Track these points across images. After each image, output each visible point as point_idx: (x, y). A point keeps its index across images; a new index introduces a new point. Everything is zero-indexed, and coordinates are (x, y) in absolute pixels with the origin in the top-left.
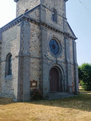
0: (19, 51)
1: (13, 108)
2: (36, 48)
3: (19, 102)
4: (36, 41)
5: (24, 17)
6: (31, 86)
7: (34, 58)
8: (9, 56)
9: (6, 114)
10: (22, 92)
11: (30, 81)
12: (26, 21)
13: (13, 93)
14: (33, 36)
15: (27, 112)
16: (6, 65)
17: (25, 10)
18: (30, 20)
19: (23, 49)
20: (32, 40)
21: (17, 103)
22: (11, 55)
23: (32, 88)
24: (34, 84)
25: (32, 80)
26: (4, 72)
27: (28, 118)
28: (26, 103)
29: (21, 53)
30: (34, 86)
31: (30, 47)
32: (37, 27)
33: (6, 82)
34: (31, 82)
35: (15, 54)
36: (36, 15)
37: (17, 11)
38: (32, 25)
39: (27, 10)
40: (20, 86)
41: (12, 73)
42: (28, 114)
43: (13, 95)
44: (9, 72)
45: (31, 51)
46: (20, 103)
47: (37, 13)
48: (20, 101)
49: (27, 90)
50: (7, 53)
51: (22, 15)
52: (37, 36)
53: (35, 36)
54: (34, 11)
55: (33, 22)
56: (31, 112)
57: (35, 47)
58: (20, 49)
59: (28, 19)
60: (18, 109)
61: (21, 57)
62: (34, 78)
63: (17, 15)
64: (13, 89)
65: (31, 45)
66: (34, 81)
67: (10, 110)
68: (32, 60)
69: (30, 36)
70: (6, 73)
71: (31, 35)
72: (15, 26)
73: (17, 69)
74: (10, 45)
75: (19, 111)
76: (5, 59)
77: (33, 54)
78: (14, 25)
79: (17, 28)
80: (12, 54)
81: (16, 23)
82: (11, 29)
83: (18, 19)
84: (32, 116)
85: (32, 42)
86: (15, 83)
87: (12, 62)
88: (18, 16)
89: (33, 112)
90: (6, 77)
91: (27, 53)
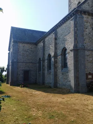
0: (73, 45)
1: (72, 98)
2: (91, 40)
3: (77, 93)
4: (89, 33)
5: (77, 10)
6: (87, 78)
7: (89, 50)
8: (64, 50)
9: (65, 103)
10: (79, 84)
11: (86, 74)
12: (79, 14)
13: (70, 84)
14: (86, 28)
15: (86, 103)
16: (62, 59)
17: (77, 3)
18: (83, 12)
19: (78, 42)
20: (86, 33)
21: (75, 94)
22: (66, 50)
23: (88, 81)
24: (90, 77)
25: (88, 73)
26: (60, 65)
27: (87, 108)
28: (84, 95)
29: (75, 46)
31: (84, 40)
32: (91, 18)
33: (63, 74)
34: (87, 75)
35: (69, 48)
36: (89, 5)
37: (69, 6)
38: (85, 17)
39: (80, 2)
40: (77, 78)
41: (68, 66)
42: (87, 105)
43: (70, 86)
44: (65, 65)
45: (86, 43)
46: (77, 94)
47: (90, 3)
48: (77, 91)
49: (83, 82)
50: (63, 48)
51: (75, 8)
52: (91, 28)
53: (89, 27)
54: (87, 3)
55: (86, 13)
56: (90, 103)
57: (89, 39)
58: (75, 42)
59: (81, 12)
60: (76, 100)
61: (76, 50)
62: (90, 70)
63: (69, 10)
64: (70, 81)
65: (85, 37)
66: (90, 74)
67: (69, 99)
68: (87, 53)
69: (84, 29)
70: (62, 66)
71: (85, 28)
72: (68, 21)
73: (73, 62)
74: (64, 40)
75: (77, 101)
76: (61, 53)
77: (88, 46)
78: (67, 20)
79: (71, 23)
80: (67, 48)
81: (69, 18)
82: (65, 25)
84: (92, 107)
85: (86, 34)
86: (71, 75)
87: (67, 55)
88: (70, 11)
89: (92, 103)
90: (62, 70)
91: (82, 46)
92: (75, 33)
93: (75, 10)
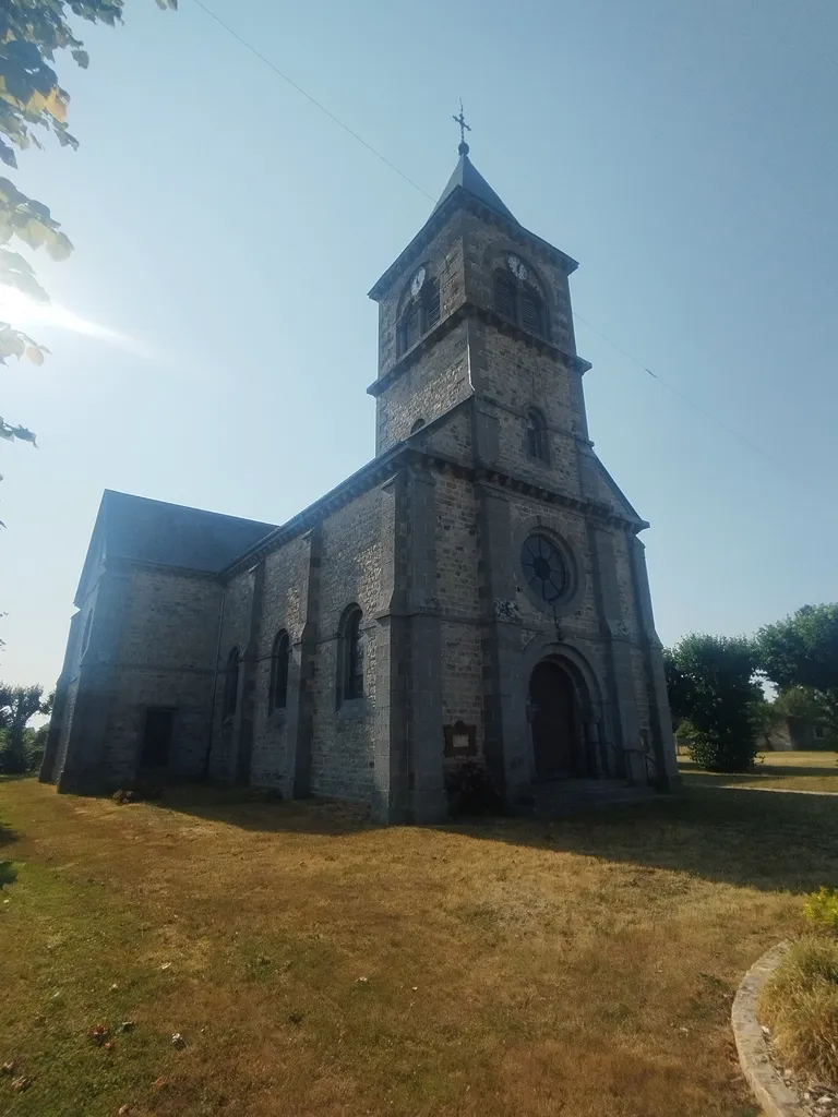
0: (389, 593)
1: (374, 851)
2: (463, 575)
3: (398, 825)
4: (461, 549)
5: (407, 450)
6: (449, 750)
7: (457, 621)
8: (353, 614)
9: (342, 882)
10: (412, 777)
11: (446, 728)
12: (418, 466)
13: (372, 780)
14: (447, 528)
15: (436, 877)
16: (339, 656)
17: (411, 421)
18: (432, 461)
19: (409, 585)
20: (445, 546)
21: (391, 830)
22: (359, 614)
23: (451, 761)
24: (461, 741)
25: (454, 722)
26: (331, 685)
27: (441, 905)
28: (430, 832)
29: (399, 600)
30: (461, 750)
31: (439, 576)
32: (464, 486)
33: (339, 730)
34: (449, 733)
35: (374, 606)
36: (456, 438)
37: (380, 428)
38: (442, 481)
39: (420, 421)
40: (402, 748)
41: (366, 689)
42: (442, 888)
43: (371, 787)
44: (351, 685)
45: (444, 590)
46: (401, 830)
47: (460, 428)
48: (404, 816)
49: (431, 765)
50: (343, 605)
51: (400, 445)
52: (467, 526)
53: (457, 525)
54: (448, 427)
55: (447, 467)
56: (455, 875)
57: (458, 574)
58: (397, 585)
59: (425, 459)
60: (395, 860)
61: (401, 618)
62: (461, 711)
63: (379, 446)
64: (372, 764)
65: (440, 565)
66: (461, 728)
67: (359, 859)
68: (449, 632)
69: (437, 529)
70: (338, 689)
71: (439, 525)
72: (371, 492)
73: (386, 671)
74: (354, 571)
75: (399, 867)
76: (336, 631)
77: (453, 604)
78: (368, 488)
79: (385, 499)
80: (365, 608)
81: (376, 481)
82: (356, 505)
83: (386, 461)
84: (460, 895)
85: (446, 551)
86: (380, 731)
87: (364, 639)
88: (385, 450)
89: (463, 874)
90: (338, 706)
91: (427, 602)
92: (400, 543)
93: (401, 450)
